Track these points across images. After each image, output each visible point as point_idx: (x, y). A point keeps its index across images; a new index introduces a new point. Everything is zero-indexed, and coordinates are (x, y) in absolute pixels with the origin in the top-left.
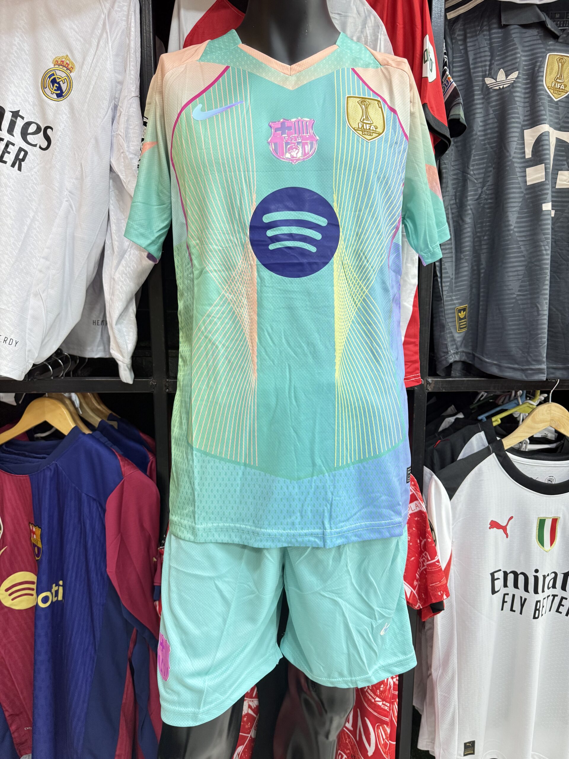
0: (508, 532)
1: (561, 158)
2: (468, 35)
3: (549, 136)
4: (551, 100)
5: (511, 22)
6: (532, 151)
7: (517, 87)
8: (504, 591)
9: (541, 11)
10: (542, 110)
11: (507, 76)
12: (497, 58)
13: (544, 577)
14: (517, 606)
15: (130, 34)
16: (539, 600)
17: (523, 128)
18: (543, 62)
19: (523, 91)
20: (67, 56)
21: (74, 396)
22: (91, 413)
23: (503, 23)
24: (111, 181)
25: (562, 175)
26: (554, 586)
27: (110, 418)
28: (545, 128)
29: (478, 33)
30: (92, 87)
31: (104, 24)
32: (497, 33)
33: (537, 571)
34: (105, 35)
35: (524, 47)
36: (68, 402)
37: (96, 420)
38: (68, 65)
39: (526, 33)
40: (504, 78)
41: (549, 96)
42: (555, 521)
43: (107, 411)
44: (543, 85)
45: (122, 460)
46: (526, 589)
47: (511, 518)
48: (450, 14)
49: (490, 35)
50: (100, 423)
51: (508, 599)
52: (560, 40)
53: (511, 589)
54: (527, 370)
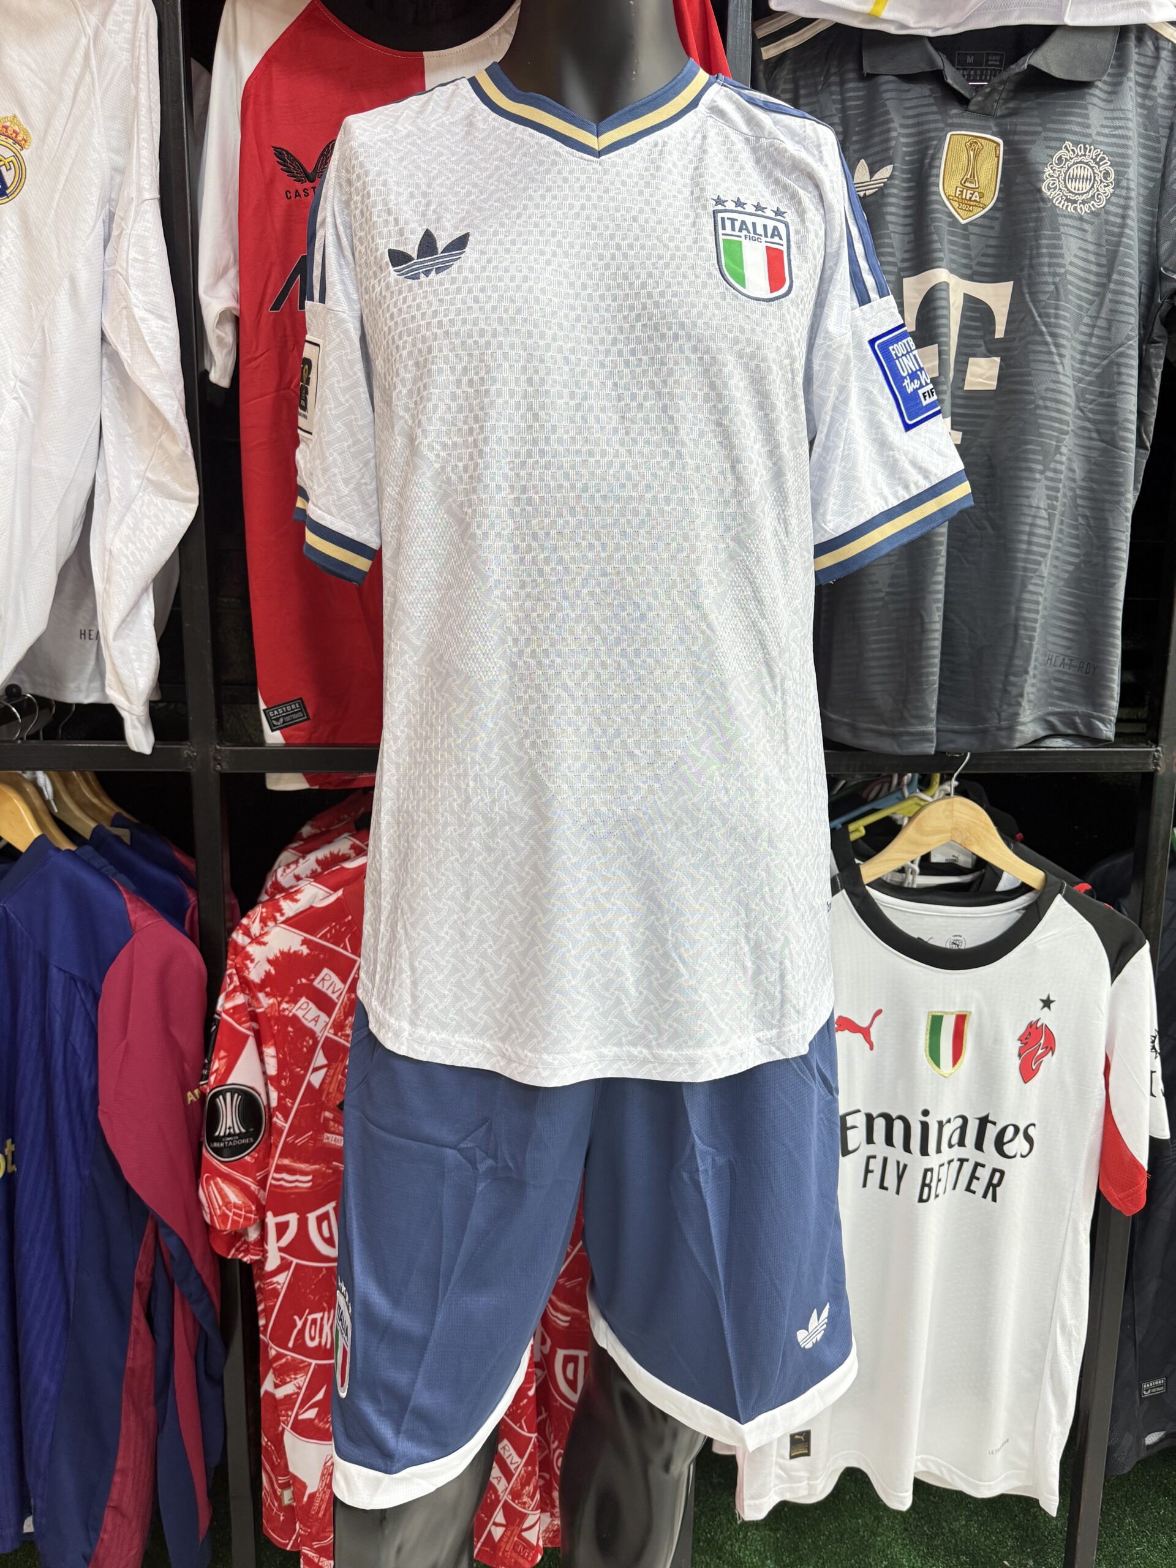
0: (873, 1038)
1: (974, 333)
2: (802, 92)
3: (947, 290)
4: (954, 222)
5: (880, 70)
6: (917, 320)
7: (889, 195)
8: (867, 1150)
9: (937, 49)
10: (936, 242)
11: (872, 173)
12: (854, 138)
13: (941, 1125)
14: (891, 1180)
15: (137, 77)
16: (929, 1167)
17: (902, 274)
18: (939, 149)
19: (903, 203)
20: (15, 116)
21: (42, 778)
22: (78, 813)
23: (867, 70)
24: (105, 360)
25: (974, 364)
26: (961, 1143)
27: (117, 822)
28: (941, 275)
29: (820, 87)
30: (63, 178)
31: (87, 56)
32: (855, 90)
33: (926, 1113)
34: (88, 78)
35: (904, 117)
36: (29, 789)
37: (86, 825)
38: (17, 134)
39: (908, 91)
40: (867, 178)
41: (951, 215)
42: (961, 1020)
43: (109, 808)
44: (939, 194)
45: (130, 900)
46: (907, 1148)
47: (879, 1012)
48: (766, 51)
49: (842, 93)
50: (94, 831)
51: (876, 1165)
52: (971, 107)
53: (880, 1146)
54: (901, 734)
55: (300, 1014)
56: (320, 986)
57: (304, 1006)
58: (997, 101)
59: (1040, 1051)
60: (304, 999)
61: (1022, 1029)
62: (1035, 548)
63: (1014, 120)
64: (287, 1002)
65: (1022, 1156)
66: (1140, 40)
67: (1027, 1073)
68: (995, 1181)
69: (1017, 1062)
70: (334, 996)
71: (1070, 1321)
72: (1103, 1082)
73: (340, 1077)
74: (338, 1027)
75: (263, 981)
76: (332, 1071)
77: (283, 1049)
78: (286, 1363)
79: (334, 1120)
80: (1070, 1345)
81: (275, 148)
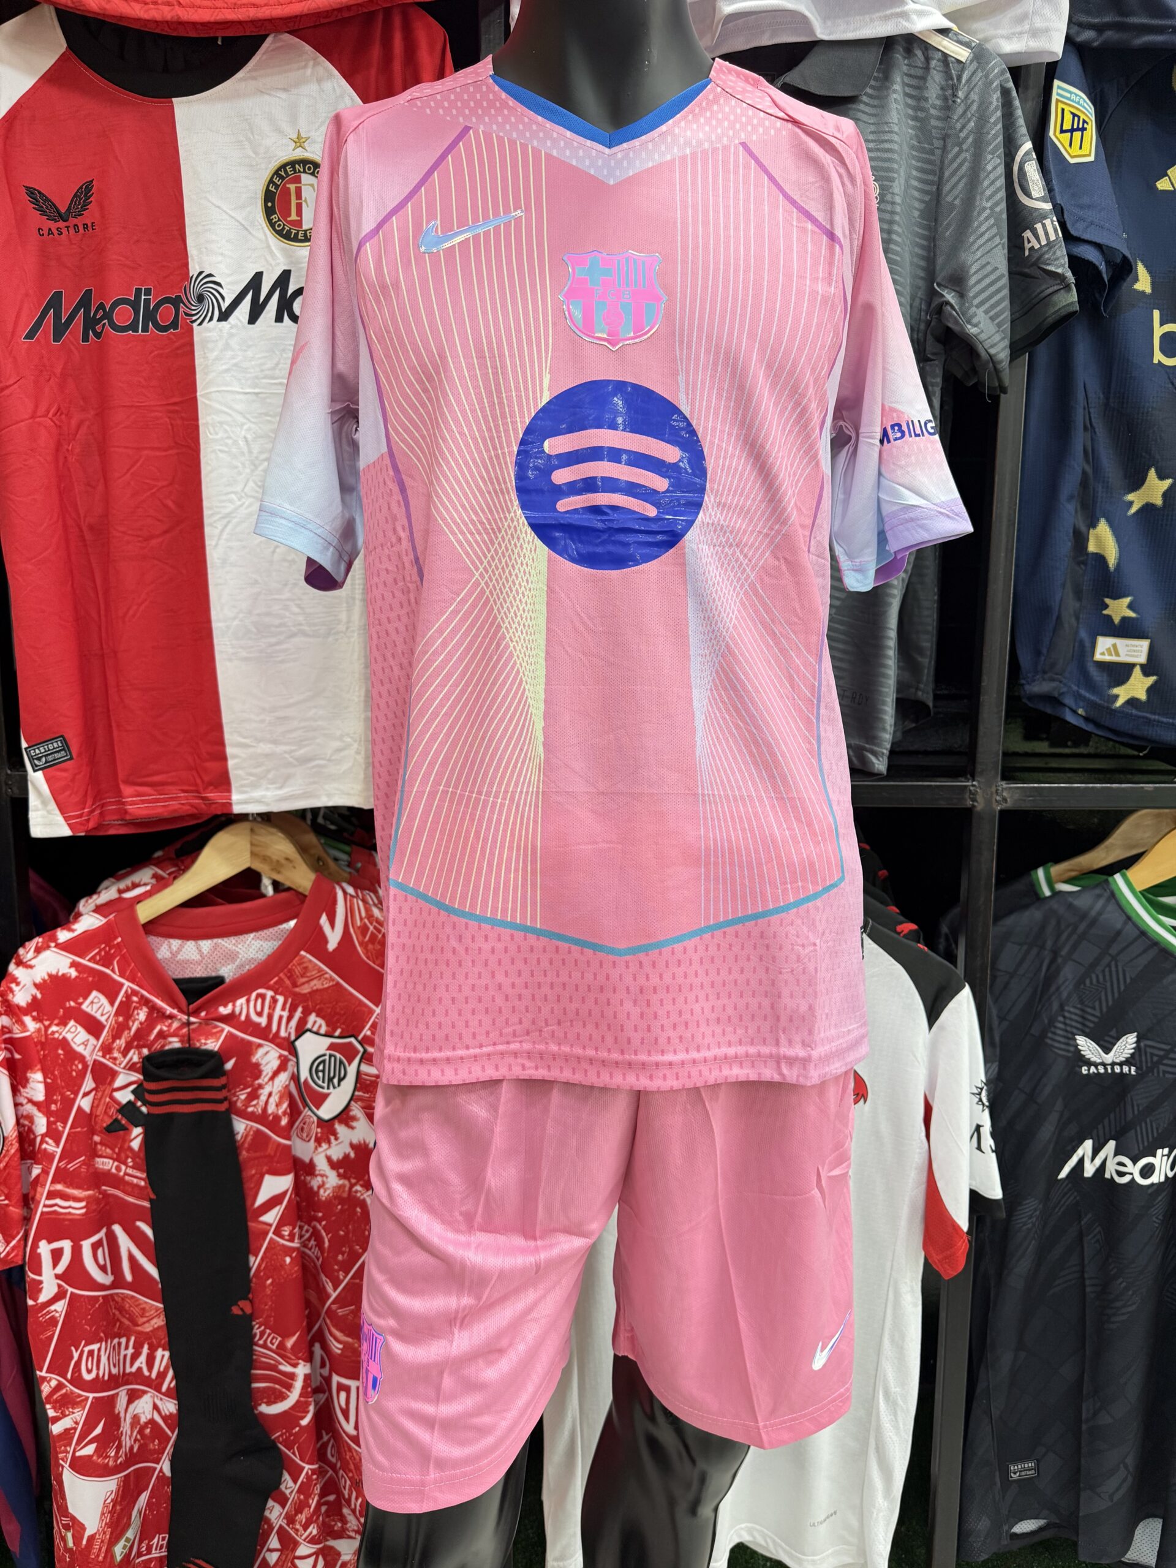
55: (69, 1036)
56: (88, 1010)
57: (73, 1029)
60: (72, 1023)
64: (57, 1025)
66: (909, 52)
70: (103, 1019)
71: (894, 1389)
72: (923, 1133)
73: (108, 1099)
74: (106, 1050)
75: (29, 1005)
76: (99, 1094)
77: (53, 1074)
78: (65, 1395)
79: (101, 1143)
80: (895, 1414)
81: (27, 188)
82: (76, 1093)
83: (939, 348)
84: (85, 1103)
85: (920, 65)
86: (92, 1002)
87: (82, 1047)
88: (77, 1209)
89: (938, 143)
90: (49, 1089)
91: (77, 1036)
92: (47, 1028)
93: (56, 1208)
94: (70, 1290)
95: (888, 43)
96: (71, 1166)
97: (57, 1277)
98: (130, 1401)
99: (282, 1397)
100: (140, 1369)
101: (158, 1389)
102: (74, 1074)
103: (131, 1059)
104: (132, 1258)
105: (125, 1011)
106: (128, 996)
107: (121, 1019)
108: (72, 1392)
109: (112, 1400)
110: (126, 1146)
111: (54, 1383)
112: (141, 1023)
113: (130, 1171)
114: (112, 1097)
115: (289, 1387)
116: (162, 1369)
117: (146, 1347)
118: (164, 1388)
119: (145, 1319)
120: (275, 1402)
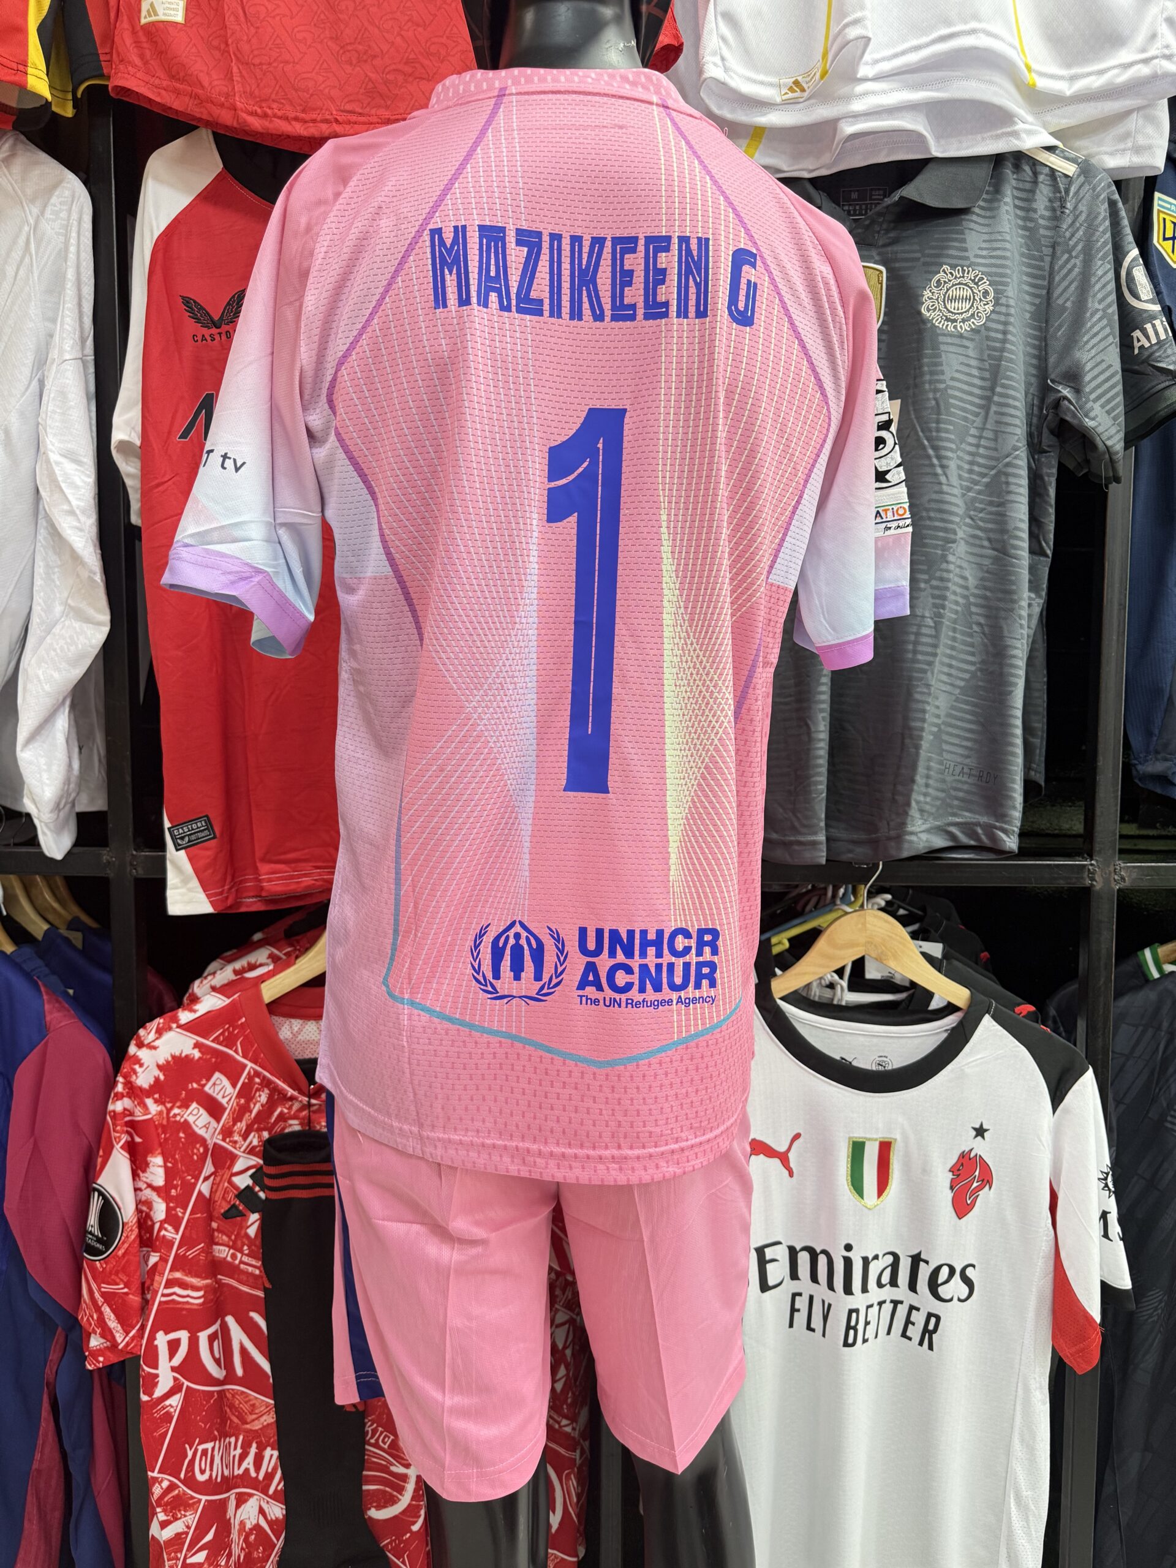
0: (793, 1164)
8: (790, 1286)
9: (816, 188)
13: (866, 1262)
14: (817, 1322)
16: (854, 1307)
22: (33, 916)
26: (894, 1282)
27: (72, 924)
33: (849, 1247)
37: (39, 928)
42: (885, 1148)
45: (49, 1002)
46: (831, 1287)
47: (797, 1136)
50: (47, 933)
51: (802, 1303)
53: (804, 1284)
54: (791, 843)
55: (191, 1119)
56: (210, 1092)
57: (195, 1112)
58: (878, 232)
59: (975, 1184)
60: (194, 1105)
61: (953, 1160)
62: (920, 657)
63: (895, 248)
64: (179, 1107)
65: (959, 1300)
66: (1017, 167)
67: (962, 1207)
68: (931, 1327)
69: (949, 1195)
70: (224, 1101)
71: (1026, 1493)
72: (1050, 1221)
73: (226, 1184)
74: (227, 1133)
75: (151, 1086)
76: (218, 1179)
77: (173, 1157)
78: (178, 1495)
79: (218, 1230)
80: (1027, 1520)
81: (183, 298)
82: (197, 1179)
83: (1053, 440)
84: (204, 1187)
85: (1028, 179)
86: (214, 1084)
87: (204, 1130)
88: (194, 1298)
89: (1047, 251)
90: (169, 1174)
91: (197, 1118)
92: (169, 1110)
93: (174, 1297)
94: (186, 1383)
95: (998, 160)
96: (191, 1254)
97: (173, 1369)
98: (238, 1507)
99: (393, 1501)
100: (247, 1470)
101: (265, 1491)
102: (195, 1157)
103: (251, 1143)
104: (244, 1351)
105: (247, 1093)
106: (250, 1078)
107: (242, 1101)
108: (185, 1493)
109: (224, 1503)
110: (243, 1232)
111: (165, 1484)
112: (262, 1106)
113: (245, 1259)
114: (230, 1182)
115: (401, 1490)
116: (270, 1470)
117: (254, 1445)
118: (271, 1491)
119: (254, 1416)
120: (385, 1507)
